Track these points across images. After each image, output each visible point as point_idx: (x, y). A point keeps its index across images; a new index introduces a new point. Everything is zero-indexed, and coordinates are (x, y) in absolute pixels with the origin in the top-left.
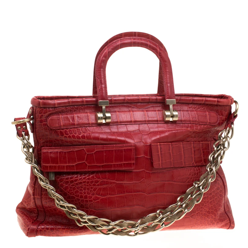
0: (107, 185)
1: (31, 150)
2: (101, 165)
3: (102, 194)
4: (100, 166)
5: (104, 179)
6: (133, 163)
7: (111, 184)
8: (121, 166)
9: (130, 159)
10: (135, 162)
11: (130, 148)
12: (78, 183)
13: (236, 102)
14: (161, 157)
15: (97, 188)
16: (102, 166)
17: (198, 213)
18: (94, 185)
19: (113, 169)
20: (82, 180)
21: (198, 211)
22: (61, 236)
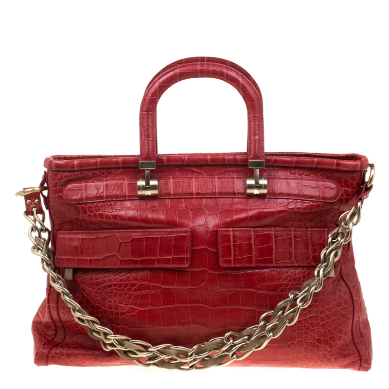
0: (147, 291)
1: (45, 235)
2: (139, 259)
3: (139, 304)
4: (138, 261)
5: (144, 280)
6: (187, 258)
7: (153, 289)
8: (168, 261)
9: (182, 252)
10: (189, 256)
11: (184, 234)
12: (106, 286)
13: (372, 166)
14: (234, 249)
15: (132, 295)
16: (141, 261)
17: (299, 341)
18: (129, 290)
19: (156, 266)
20: (112, 282)
21: (299, 338)
22: (83, 366)
